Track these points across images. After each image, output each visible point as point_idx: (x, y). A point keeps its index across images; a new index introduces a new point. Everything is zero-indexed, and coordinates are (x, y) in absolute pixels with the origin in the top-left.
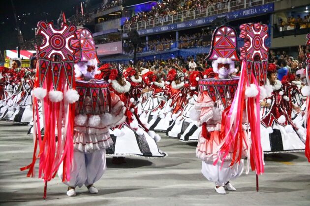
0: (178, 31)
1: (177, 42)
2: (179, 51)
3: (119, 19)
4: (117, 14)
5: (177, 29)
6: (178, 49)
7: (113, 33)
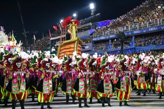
0: (134, 36)
1: (134, 43)
2: (135, 48)
3: (88, 31)
4: (87, 28)
5: (133, 34)
6: (134, 47)
7: (86, 38)
